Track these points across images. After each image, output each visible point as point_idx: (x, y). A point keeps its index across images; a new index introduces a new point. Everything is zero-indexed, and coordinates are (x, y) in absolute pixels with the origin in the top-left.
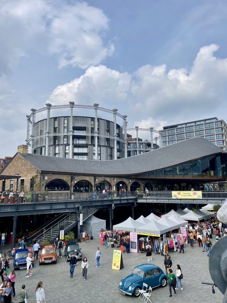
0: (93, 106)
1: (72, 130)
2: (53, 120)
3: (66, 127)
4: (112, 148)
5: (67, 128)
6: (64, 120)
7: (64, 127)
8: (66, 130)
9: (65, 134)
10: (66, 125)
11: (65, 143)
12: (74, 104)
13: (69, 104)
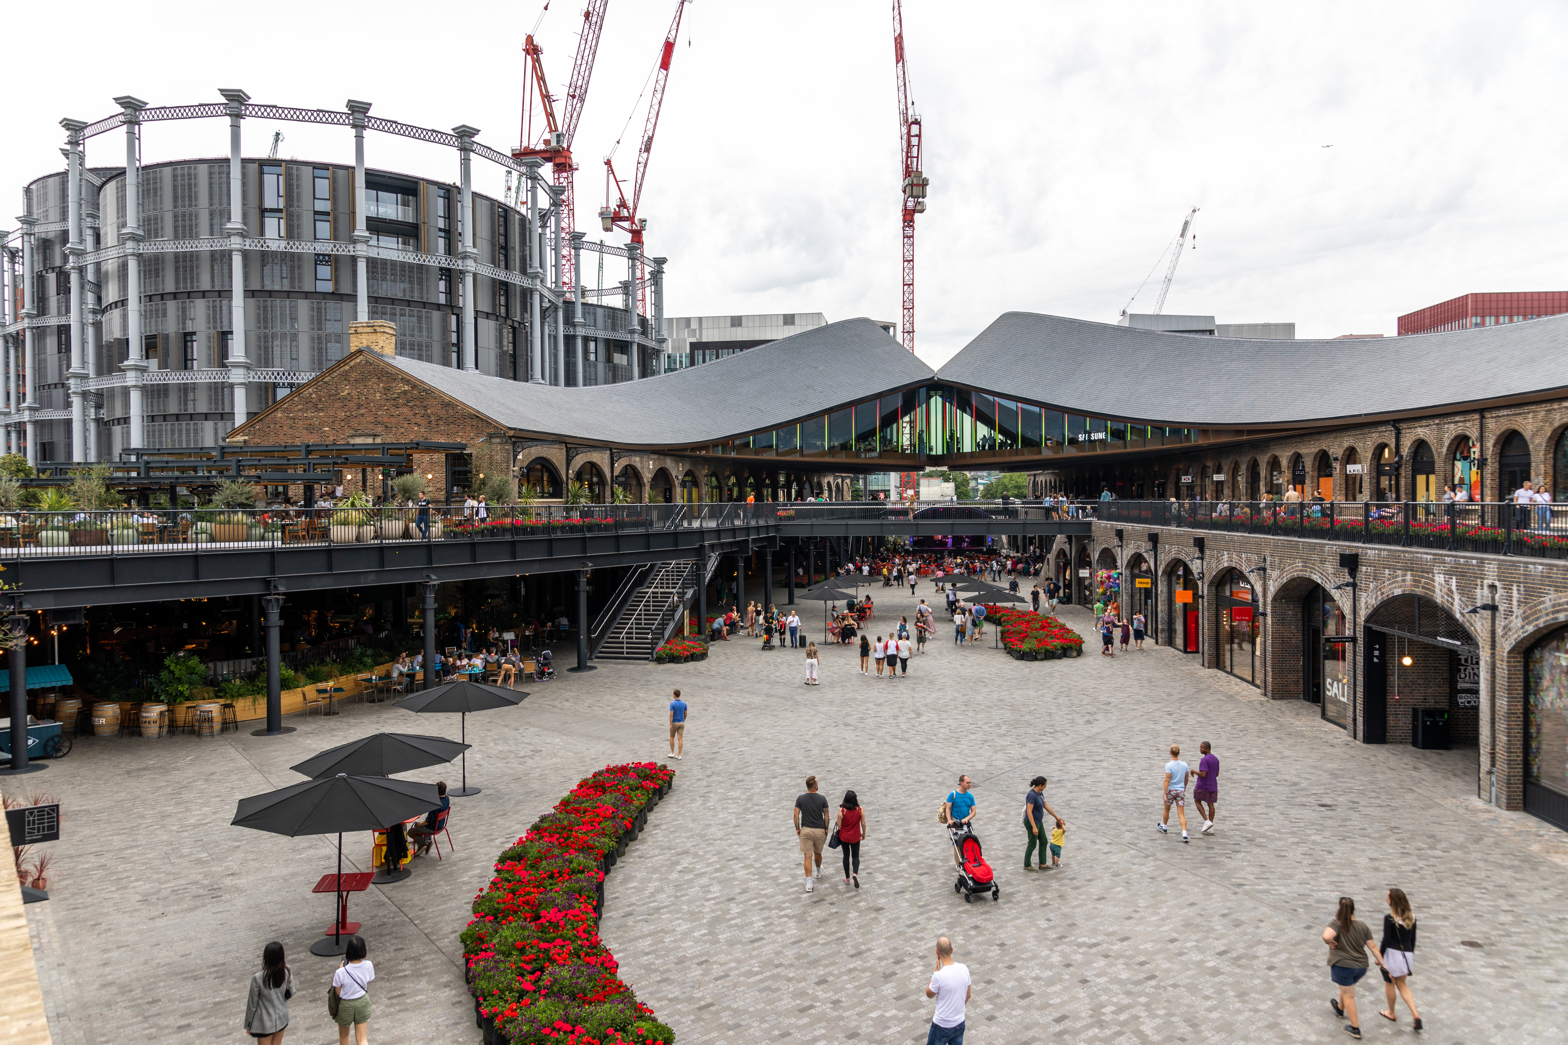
0: (452, 133)
1: (367, 234)
2: (253, 168)
3: (327, 214)
4: (516, 325)
5: (330, 218)
6: (314, 177)
7: (316, 213)
8: (324, 229)
9: (325, 248)
10: (323, 206)
11: (327, 287)
12: (369, 114)
13: (346, 110)
